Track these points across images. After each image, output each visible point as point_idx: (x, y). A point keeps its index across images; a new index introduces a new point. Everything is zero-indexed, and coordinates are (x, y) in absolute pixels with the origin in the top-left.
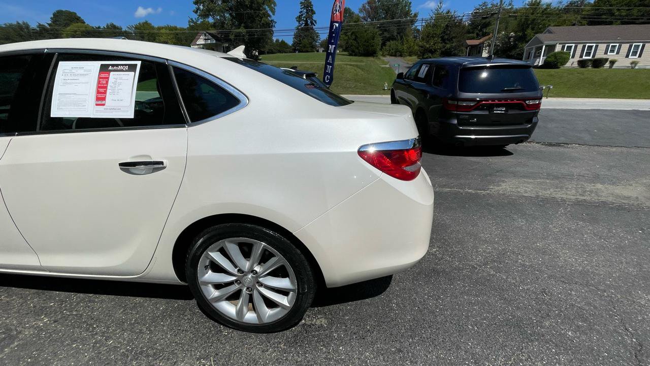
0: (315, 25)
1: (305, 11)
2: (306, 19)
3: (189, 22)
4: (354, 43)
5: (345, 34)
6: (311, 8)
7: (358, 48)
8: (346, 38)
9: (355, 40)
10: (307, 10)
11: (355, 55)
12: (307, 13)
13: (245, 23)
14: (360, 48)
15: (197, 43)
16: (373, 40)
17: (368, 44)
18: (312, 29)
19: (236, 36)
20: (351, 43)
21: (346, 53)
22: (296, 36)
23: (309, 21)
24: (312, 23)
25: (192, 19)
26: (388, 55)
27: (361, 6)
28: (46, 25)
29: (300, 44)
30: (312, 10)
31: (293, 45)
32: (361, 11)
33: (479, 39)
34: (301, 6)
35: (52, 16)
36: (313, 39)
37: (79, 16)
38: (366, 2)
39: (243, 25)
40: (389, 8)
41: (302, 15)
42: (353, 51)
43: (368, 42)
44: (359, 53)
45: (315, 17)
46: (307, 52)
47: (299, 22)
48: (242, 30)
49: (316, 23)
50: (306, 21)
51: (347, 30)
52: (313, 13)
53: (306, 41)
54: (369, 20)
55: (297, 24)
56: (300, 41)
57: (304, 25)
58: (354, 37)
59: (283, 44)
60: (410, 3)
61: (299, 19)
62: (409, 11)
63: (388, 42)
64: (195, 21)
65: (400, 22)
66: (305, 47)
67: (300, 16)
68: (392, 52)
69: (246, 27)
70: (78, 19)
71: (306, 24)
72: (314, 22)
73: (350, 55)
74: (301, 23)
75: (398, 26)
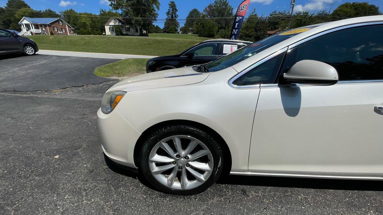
0: (177, 18)
1: (171, 9)
2: (172, 14)
3: (101, 11)
4: (202, 29)
5: (197, 24)
6: (175, 7)
7: (204, 32)
8: (198, 26)
9: (203, 27)
10: (173, 9)
11: (203, 36)
12: (173, 10)
13: (141, 14)
14: (205, 32)
15: (110, 24)
16: (213, 28)
17: (210, 30)
18: (175, 20)
19: (135, 21)
20: (200, 29)
21: (197, 35)
22: (166, 24)
23: (174, 15)
24: (175, 16)
25: (102, 10)
26: (221, 37)
27: (204, 8)
28: (4, 8)
29: (168, 28)
30: (176, 9)
31: (164, 29)
32: (204, 11)
33: (273, 31)
34: (169, 6)
35: (8, 2)
36: (176, 26)
37: (26, 3)
38: (207, 6)
39: (140, 15)
40: (220, 11)
41: (170, 11)
42: (202, 34)
43: (210, 29)
44: (205, 35)
45: (177, 13)
46: (173, 33)
47: (168, 15)
48: (139, 18)
49: (178, 17)
50: (172, 15)
51: (198, 21)
52: (177, 10)
53: (172, 27)
54: (209, 16)
55: (167, 17)
56: (168, 26)
57: (170, 17)
58: (202, 26)
59: (157, 28)
60: (232, 9)
61: (168, 13)
62: (232, 13)
63: (220, 30)
64: (104, 11)
65: (226, 19)
66: (171, 30)
67: (168, 12)
68: (223, 36)
69: (142, 16)
70: (25, 6)
71: (172, 17)
72: (177, 16)
73: (200, 36)
74: (169, 16)
75: (226, 21)
